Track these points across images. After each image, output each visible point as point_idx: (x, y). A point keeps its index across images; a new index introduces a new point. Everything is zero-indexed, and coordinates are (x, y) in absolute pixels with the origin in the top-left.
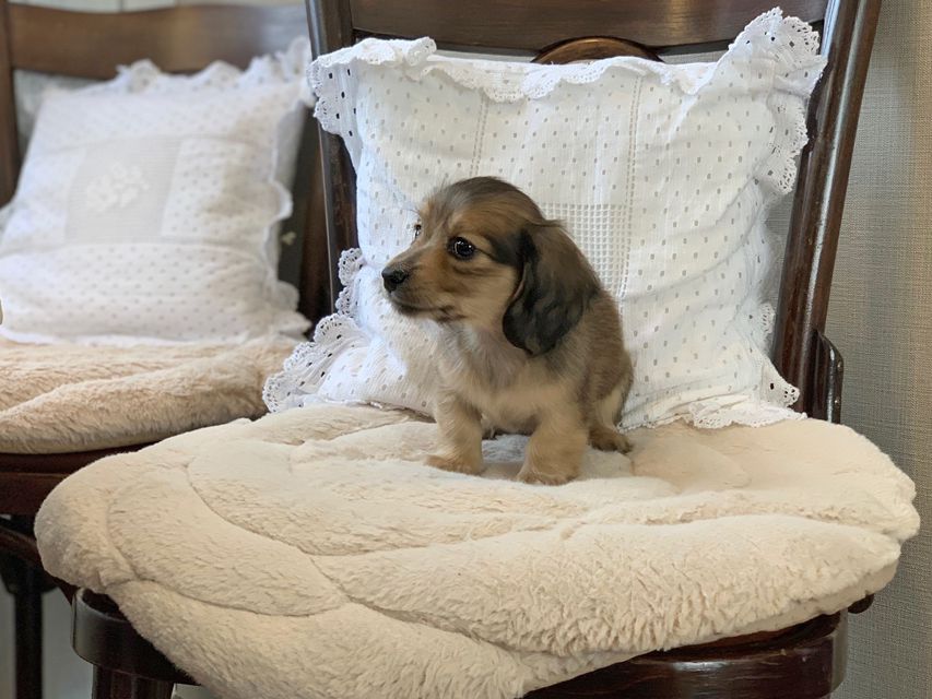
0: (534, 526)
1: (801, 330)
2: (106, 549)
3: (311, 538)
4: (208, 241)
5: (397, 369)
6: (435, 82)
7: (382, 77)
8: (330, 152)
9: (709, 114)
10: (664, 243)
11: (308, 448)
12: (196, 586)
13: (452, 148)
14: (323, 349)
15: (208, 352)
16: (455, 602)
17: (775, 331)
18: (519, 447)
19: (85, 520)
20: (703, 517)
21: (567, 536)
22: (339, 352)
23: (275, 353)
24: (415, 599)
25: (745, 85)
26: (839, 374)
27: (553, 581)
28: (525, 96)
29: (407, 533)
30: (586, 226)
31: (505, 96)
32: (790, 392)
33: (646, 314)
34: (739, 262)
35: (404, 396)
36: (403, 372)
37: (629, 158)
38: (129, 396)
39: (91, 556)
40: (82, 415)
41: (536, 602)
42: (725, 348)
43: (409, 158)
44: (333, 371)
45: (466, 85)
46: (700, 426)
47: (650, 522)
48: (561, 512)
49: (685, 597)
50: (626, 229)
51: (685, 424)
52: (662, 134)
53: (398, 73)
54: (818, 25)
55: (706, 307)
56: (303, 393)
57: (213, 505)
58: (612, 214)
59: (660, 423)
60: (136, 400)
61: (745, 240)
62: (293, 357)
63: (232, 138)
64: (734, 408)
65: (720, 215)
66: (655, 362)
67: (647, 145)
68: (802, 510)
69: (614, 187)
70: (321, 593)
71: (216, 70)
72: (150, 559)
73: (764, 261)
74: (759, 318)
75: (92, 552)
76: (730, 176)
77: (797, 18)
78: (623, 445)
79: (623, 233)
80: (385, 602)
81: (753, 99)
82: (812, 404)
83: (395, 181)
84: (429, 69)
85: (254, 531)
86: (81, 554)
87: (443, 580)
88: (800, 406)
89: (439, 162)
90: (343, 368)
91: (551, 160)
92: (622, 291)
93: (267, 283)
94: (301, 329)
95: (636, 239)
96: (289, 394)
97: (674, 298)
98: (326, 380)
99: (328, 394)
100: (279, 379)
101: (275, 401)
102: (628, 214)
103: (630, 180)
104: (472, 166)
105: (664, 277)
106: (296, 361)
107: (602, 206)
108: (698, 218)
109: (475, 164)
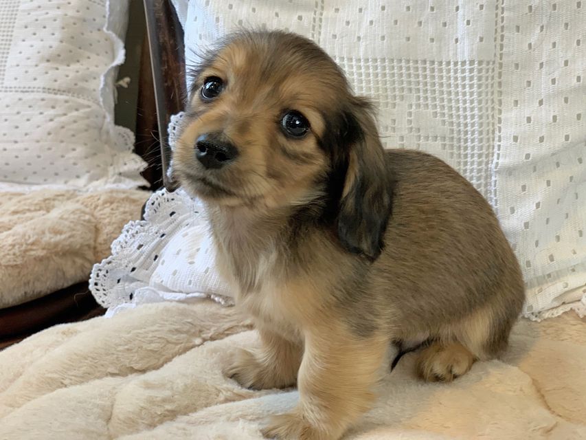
8: (155, 5)
10: (541, 103)
22: (172, 232)
30: (449, 85)
33: (524, 188)
44: (168, 254)
50: (496, 89)
56: (134, 280)
58: (480, 71)
66: (537, 244)
69: (481, 39)
79: (493, 93)
90: (178, 253)
91: (405, 9)
92: (495, 161)
93: (105, 127)
94: (138, 169)
95: (508, 100)
96: (119, 281)
97: (555, 169)
98: (160, 265)
99: (162, 282)
100: (107, 265)
101: (104, 290)
102: (497, 71)
103: (499, 30)
104: (314, 19)
105: (543, 144)
106: (126, 243)
107: (468, 63)
108: (580, 73)
109: (318, 16)
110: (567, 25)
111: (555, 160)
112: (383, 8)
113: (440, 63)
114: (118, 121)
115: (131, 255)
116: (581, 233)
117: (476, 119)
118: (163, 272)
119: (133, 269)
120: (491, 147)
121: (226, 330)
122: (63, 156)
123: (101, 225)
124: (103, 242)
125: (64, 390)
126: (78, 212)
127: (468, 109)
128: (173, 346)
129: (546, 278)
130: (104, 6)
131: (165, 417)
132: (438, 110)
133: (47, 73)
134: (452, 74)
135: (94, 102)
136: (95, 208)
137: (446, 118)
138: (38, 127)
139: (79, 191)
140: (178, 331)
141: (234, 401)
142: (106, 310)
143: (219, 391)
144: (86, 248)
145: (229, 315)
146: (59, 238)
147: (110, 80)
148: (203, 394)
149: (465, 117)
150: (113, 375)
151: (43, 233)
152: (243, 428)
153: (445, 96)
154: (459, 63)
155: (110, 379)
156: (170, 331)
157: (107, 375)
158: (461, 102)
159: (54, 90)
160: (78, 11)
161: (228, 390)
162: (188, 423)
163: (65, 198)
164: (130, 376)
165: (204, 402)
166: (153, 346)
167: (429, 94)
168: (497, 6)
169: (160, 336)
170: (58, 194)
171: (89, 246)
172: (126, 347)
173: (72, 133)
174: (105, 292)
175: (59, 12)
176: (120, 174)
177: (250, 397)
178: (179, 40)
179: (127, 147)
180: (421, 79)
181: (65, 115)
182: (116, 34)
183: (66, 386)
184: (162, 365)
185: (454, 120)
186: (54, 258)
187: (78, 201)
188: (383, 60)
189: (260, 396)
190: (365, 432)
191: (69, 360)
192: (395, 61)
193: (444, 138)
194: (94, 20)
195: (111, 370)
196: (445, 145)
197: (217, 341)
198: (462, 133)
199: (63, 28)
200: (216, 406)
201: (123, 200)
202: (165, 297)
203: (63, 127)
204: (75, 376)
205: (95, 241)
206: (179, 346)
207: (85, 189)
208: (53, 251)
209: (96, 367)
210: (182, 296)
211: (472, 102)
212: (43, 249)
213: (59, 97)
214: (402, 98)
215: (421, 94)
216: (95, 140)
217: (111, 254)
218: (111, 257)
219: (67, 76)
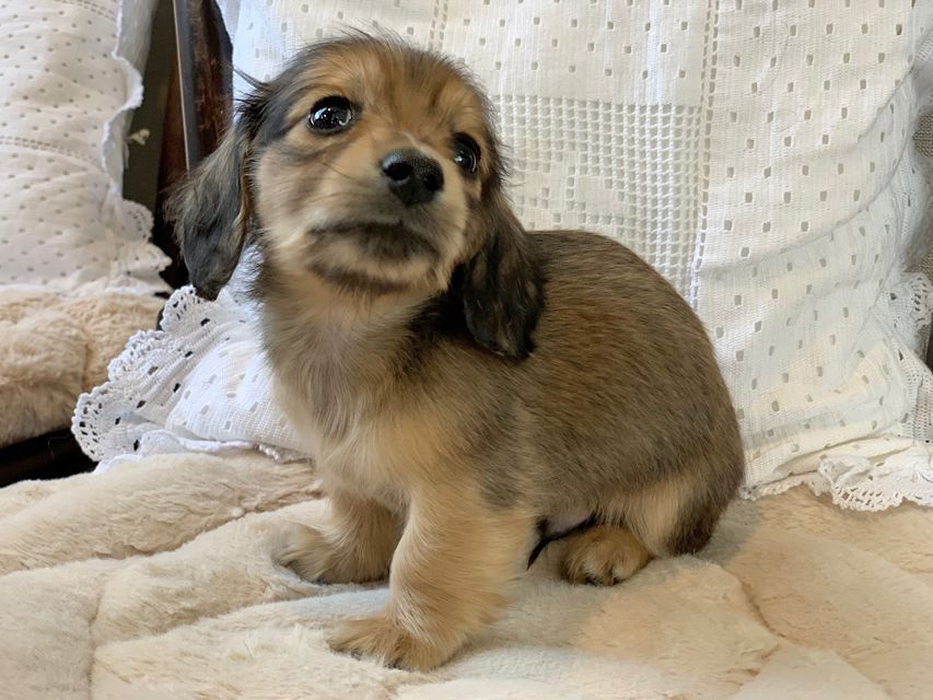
10: (768, 173)
22: (205, 350)
33: (738, 299)
37: (708, 22)
44: (194, 382)
46: (843, 504)
50: (702, 148)
56: (140, 420)
58: (679, 121)
62: (125, 356)
64: (889, 462)
65: (865, 126)
66: (755, 384)
67: (740, 2)
69: (682, 74)
76: (882, 57)
79: (696, 155)
90: (211, 382)
91: (569, 24)
92: (697, 257)
93: (108, 202)
94: (157, 268)
95: (719, 168)
96: (118, 421)
97: (784, 273)
98: (182, 399)
99: (185, 424)
100: (100, 396)
101: (94, 434)
102: (704, 122)
103: (709, 62)
104: (432, 33)
105: (769, 234)
106: (132, 363)
107: (660, 108)
108: (828, 131)
109: (437, 29)
110: (810, 58)
111: (786, 258)
112: (537, 21)
113: (620, 107)
114: (128, 194)
115: (139, 382)
116: (820, 371)
117: (671, 194)
118: (185, 409)
119: (141, 404)
120: (692, 236)
121: (281, 498)
122: (41, 242)
123: (95, 344)
124: (96, 370)
125: (26, 573)
126: (61, 324)
127: (659, 178)
128: (197, 517)
129: (767, 436)
130: (114, 20)
131: (180, 618)
132: (615, 177)
133: (22, 116)
134: (636, 124)
135: (93, 163)
136: (87, 320)
137: (626, 189)
138: (6, 196)
139: (65, 296)
140: (205, 495)
141: (289, 599)
142: (96, 463)
143: (267, 584)
144: (71, 377)
145: (285, 476)
146: (29, 360)
147: (119, 132)
148: (241, 588)
149: (655, 190)
150: (102, 556)
151: (6, 351)
152: (301, 637)
153: (625, 156)
154: (648, 109)
155: (97, 560)
156: (195, 495)
157: (93, 556)
158: (648, 166)
159: (33, 141)
160: (74, 26)
161: (280, 583)
162: (216, 627)
163: (42, 304)
164: (129, 560)
165: (242, 599)
166: (166, 516)
167: (601, 153)
168: (707, 25)
169: (177, 502)
170: (32, 297)
171: (75, 375)
172: (125, 516)
173: (57, 207)
174: (95, 437)
175: (45, 26)
176: (129, 273)
177: (314, 594)
178: (224, 58)
179: (142, 233)
180: (589, 129)
181: (47, 180)
182: (131, 62)
183: (28, 568)
184: (179, 545)
185: (638, 193)
186: (22, 389)
187: (61, 309)
188: (534, 99)
189: (329, 594)
190: (488, 649)
191: (36, 531)
192: (552, 100)
193: (621, 220)
194: (99, 40)
195: (100, 548)
196: (622, 230)
197: (266, 514)
198: (649, 213)
199: (50, 50)
200: (260, 606)
201: (131, 309)
202: (188, 446)
203: (43, 199)
204: (44, 555)
205: (85, 368)
206: (206, 519)
207: (74, 294)
208: (20, 379)
209: (76, 543)
210: (215, 445)
211: (665, 167)
212: (5, 375)
213: (40, 153)
214: (560, 157)
215: (590, 152)
216: (92, 221)
217: (108, 380)
218: (106, 383)
219: (54, 122)
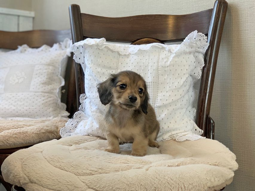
0: (137, 167)
1: (203, 115)
2: (22, 174)
3: (77, 171)
4: (43, 92)
5: (96, 126)
6: (106, 50)
7: (92, 48)
8: (77, 68)
9: (178, 58)
10: (167, 92)
11: (74, 147)
12: (47, 185)
13: (110, 67)
14: (76, 120)
15: (43, 121)
16: (118, 188)
17: (196, 115)
18: (129, 147)
19: (16, 167)
20: (183, 165)
21: (147, 170)
22: (80, 121)
23: (61, 122)
24: (107, 187)
25: (188, 50)
26: (214, 127)
27: (144, 182)
28: (129, 53)
29: (104, 170)
31: (124, 53)
32: (201, 131)
33: (162, 111)
34: (187, 97)
35: (98, 133)
36: (98, 126)
37: (157, 69)
38: (23, 133)
39: (17, 176)
40: (10, 138)
41: (140, 188)
42: (183, 120)
43: (99, 70)
44: (79, 126)
45: (114, 50)
46: (177, 140)
47: (169, 166)
48: (144, 164)
49: (180, 187)
50: (157, 88)
51: (173, 140)
52: (166, 63)
53: (96, 47)
54: (207, 35)
55: (178, 109)
56: (70, 132)
57: (50, 162)
58: (153, 84)
59: (166, 140)
60: (25, 134)
61: (188, 91)
62: (68, 123)
63: (49, 65)
64: (186, 135)
65: (182, 84)
66: (165, 124)
67: (162, 66)
68: (208, 163)
69: (154, 77)
70: (81, 186)
71: (44, 47)
72: (34, 177)
73: (193, 97)
74: (192, 112)
75: (18, 175)
76: (184, 74)
77: (201, 33)
78: (157, 146)
79: (156, 89)
80: (99, 188)
81: (190, 54)
82: (207, 134)
83: (95, 76)
84: (104, 46)
85: (62, 170)
86: (15, 176)
87: (114, 182)
88: (203, 135)
89: (107, 71)
90: (81, 126)
92: (156, 104)
93: (58, 103)
94: (67, 115)
95: (159, 91)
96: (67, 132)
97: (170, 107)
98: (77, 129)
99: (77, 132)
100: (64, 128)
101: (63, 134)
102: (157, 84)
103: (158, 75)
105: (167, 101)
107: (151, 82)
108: (176, 85)
110: (173, 74)
111: (170, 104)
115: (70, 127)
116: (176, 122)
119: (70, 130)
120: (155, 101)
122: (46, 111)
124: (59, 131)
129: (167, 132)
130: (59, 70)
133: (42, 87)
135: (55, 96)
138: (40, 102)
160: (51, 71)
163: (47, 121)
171: (55, 131)
173: (49, 104)
175: (46, 71)
176: (62, 116)
179: (64, 109)
181: (47, 99)
187: (51, 121)
194: (56, 73)
203: (47, 102)
205: (57, 130)
207: (52, 119)
211: (151, 91)
213: (46, 94)
216: (55, 107)
217: (65, 126)
219: (48, 89)
